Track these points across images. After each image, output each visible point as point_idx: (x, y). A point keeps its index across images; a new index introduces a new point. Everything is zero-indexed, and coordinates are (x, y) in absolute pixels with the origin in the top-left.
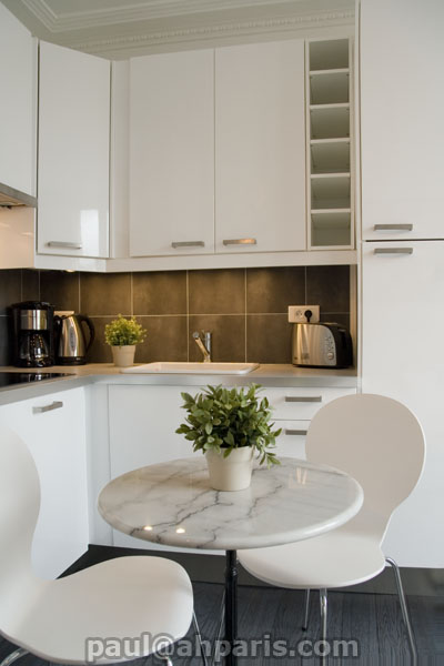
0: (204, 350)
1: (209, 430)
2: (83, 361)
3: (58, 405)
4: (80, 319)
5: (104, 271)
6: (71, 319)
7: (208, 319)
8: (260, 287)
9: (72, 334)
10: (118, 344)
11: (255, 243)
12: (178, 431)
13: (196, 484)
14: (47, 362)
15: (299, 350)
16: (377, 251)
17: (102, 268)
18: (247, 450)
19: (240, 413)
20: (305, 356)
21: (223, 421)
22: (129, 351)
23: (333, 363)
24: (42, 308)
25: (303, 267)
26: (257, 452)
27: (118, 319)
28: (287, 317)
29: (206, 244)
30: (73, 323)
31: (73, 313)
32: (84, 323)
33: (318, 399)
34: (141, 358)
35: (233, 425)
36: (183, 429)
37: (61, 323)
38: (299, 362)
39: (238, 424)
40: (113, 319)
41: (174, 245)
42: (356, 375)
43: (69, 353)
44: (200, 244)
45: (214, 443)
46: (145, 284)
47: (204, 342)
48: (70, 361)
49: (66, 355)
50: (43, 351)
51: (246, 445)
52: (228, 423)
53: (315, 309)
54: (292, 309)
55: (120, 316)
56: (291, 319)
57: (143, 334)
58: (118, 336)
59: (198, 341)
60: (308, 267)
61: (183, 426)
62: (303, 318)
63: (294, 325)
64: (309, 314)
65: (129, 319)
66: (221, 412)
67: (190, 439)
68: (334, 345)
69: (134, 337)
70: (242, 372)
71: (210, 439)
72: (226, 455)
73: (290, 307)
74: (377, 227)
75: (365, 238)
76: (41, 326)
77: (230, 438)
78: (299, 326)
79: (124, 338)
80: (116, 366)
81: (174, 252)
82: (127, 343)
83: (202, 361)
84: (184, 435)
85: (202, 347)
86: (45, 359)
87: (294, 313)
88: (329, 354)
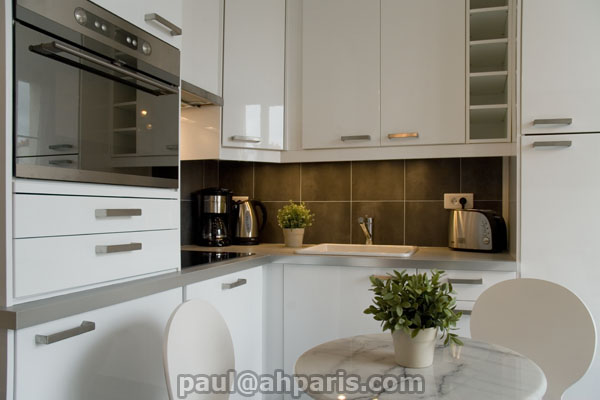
0: (367, 233)
1: (400, 312)
2: (257, 241)
3: (242, 282)
4: (254, 204)
5: (279, 161)
6: (247, 204)
7: (370, 204)
8: (418, 176)
9: (247, 217)
10: (290, 227)
11: (417, 136)
12: (367, 312)
13: (380, 360)
14: (226, 242)
15: (455, 235)
16: (536, 144)
17: (276, 158)
18: (432, 331)
19: (427, 297)
20: (461, 241)
21: (412, 304)
22: (298, 234)
23: (489, 247)
24: (222, 194)
25: (458, 159)
26: (440, 333)
27: (289, 204)
28: (443, 203)
29: (372, 137)
30: (248, 208)
31: (247, 198)
32: (258, 207)
33: (479, 282)
34: (309, 240)
35: (420, 308)
36: (371, 310)
37: (238, 207)
38: (455, 247)
39: (425, 306)
40: (285, 204)
41: (344, 139)
42: (515, 260)
43: (245, 234)
44: (367, 138)
45: (404, 324)
46: (313, 173)
47: (366, 225)
48: (245, 242)
49: (242, 236)
50: (222, 233)
51: (432, 326)
52: (416, 306)
53: (469, 197)
54: (447, 197)
55: (291, 201)
56: (447, 205)
57: (311, 218)
58: (289, 220)
59: (363, 226)
60: (463, 159)
61: (372, 307)
62: (457, 204)
63: (450, 212)
64: (463, 201)
65: (298, 204)
66: (411, 296)
67: (379, 319)
68: (489, 230)
69: (304, 221)
70: (406, 255)
71: (401, 321)
72: (414, 334)
73: (445, 195)
74: (536, 122)
75: (524, 132)
76: (222, 210)
77: (417, 320)
78: (455, 212)
79: (295, 221)
80: (287, 246)
81: (343, 145)
82: (297, 226)
83: (364, 243)
84: (372, 315)
85: (365, 230)
86: (224, 239)
87: (450, 200)
88: (486, 238)
